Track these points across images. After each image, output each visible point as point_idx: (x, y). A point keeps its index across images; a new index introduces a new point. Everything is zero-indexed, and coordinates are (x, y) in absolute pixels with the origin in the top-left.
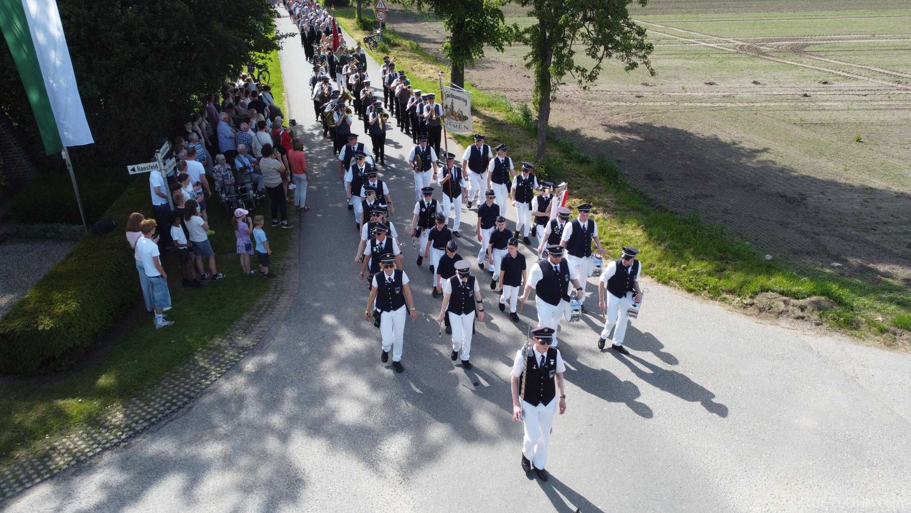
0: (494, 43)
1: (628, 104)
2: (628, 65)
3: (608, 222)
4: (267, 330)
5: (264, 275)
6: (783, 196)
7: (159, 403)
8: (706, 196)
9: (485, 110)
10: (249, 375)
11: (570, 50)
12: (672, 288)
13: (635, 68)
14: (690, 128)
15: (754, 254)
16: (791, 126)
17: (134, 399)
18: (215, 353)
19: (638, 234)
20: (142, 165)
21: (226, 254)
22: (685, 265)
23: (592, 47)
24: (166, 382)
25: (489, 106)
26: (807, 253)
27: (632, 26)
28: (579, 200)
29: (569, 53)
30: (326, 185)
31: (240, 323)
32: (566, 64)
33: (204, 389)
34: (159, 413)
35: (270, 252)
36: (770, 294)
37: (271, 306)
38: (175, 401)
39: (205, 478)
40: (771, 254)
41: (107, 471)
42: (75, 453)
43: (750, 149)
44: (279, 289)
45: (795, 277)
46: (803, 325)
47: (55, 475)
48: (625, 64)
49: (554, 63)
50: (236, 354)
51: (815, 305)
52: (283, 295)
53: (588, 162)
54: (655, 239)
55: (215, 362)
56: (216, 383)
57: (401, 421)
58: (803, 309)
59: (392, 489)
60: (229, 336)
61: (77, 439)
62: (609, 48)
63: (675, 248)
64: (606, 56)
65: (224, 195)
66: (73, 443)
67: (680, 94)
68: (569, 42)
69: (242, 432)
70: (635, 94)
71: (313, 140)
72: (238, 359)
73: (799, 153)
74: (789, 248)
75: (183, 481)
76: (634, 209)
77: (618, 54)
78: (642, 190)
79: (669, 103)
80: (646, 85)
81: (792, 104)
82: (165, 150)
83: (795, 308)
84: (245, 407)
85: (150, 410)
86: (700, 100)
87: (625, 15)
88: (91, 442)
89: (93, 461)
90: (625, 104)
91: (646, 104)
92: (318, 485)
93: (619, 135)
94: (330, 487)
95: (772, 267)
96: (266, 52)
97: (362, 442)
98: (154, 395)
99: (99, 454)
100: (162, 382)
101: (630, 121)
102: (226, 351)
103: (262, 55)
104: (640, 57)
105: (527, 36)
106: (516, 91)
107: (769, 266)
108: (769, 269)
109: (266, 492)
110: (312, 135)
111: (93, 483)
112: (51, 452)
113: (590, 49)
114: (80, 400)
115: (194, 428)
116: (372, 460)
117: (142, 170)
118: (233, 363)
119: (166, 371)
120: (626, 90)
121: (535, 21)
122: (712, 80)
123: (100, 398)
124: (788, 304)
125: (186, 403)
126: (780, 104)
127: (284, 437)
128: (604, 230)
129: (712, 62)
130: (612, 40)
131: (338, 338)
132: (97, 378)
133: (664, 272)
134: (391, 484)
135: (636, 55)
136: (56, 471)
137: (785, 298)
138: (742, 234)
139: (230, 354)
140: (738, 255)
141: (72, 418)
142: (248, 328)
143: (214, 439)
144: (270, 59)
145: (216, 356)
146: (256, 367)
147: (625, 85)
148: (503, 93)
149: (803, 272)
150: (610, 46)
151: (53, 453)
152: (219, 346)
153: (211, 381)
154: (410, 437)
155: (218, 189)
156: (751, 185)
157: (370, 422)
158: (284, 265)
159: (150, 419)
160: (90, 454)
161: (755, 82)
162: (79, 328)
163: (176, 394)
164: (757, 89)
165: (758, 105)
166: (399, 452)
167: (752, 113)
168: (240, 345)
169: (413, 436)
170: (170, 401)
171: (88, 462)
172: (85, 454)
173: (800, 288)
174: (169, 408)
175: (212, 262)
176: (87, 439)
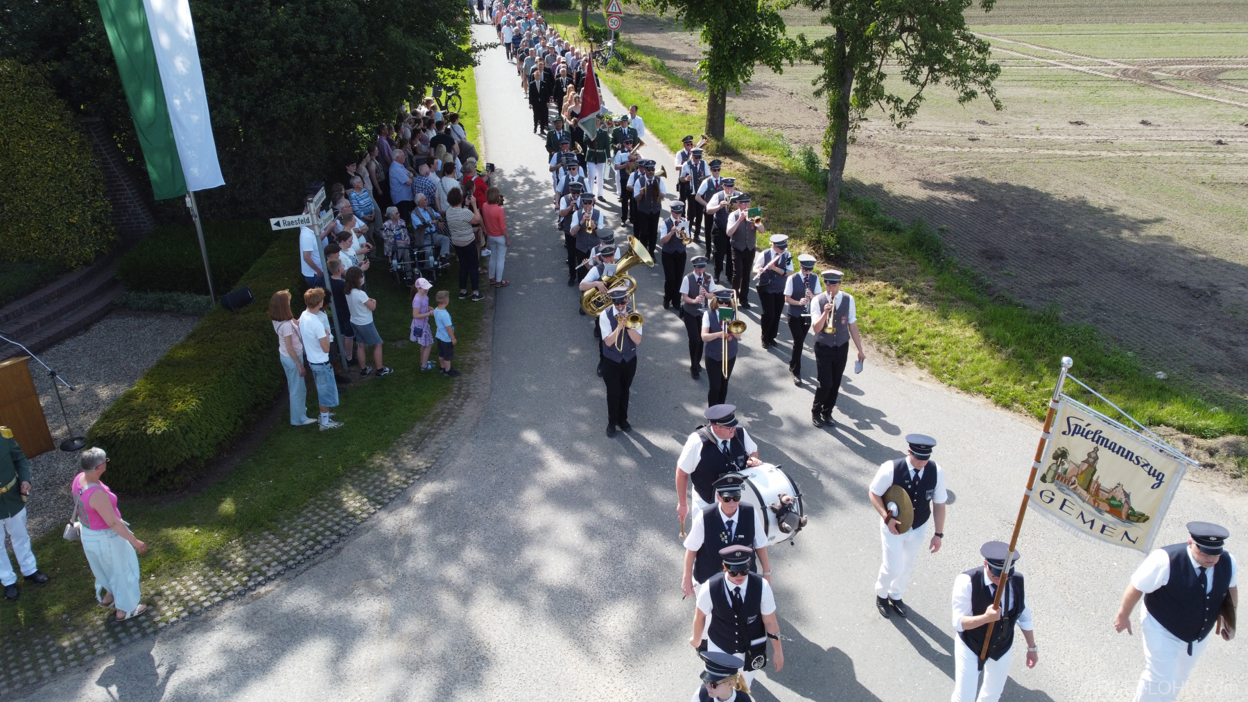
0: (770, 60)
1: (957, 149)
2: (962, 95)
3: (925, 316)
4: (445, 447)
5: (445, 372)
6: (1184, 288)
7: (299, 539)
8: (1070, 284)
9: (753, 153)
10: (421, 507)
11: (879, 73)
12: (1017, 414)
13: (973, 99)
14: (1046, 185)
15: (1140, 370)
16: (1197, 186)
17: (266, 533)
18: (376, 476)
19: (968, 334)
20: (289, 219)
21: (394, 341)
22: (1037, 382)
23: (911, 68)
24: (309, 512)
25: (759, 149)
26: (1220, 372)
27: (970, 39)
28: (884, 284)
29: (877, 77)
30: (533, 252)
31: (410, 436)
32: (872, 92)
33: (358, 524)
34: (298, 554)
35: (454, 341)
36: (1163, 427)
37: (452, 415)
38: (319, 538)
39: (355, 647)
40: (1164, 371)
41: (228, 629)
42: (187, 602)
43: (1135, 219)
44: (463, 392)
45: (1201, 406)
46: (1212, 476)
47: (161, 629)
48: (957, 94)
49: (856, 90)
50: (404, 479)
51: (1231, 449)
52: (468, 400)
53: (898, 231)
54: (993, 343)
55: (375, 487)
56: (375, 517)
57: (624, 583)
58: (1212, 452)
59: (608, 679)
60: (394, 454)
61: (191, 582)
62: (936, 70)
63: (1022, 356)
64: (932, 82)
65: (395, 262)
66: (185, 588)
67: (1033, 137)
68: (878, 61)
69: (407, 586)
70: (968, 136)
71: (515, 190)
72: (405, 486)
73: (1208, 225)
74: (1193, 363)
75: (326, 649)
76: (962, 299)
77: (949, 79)
78: (976, 272)
79: (1016, 150)
80: (984, 123)
81: (1199, 155)
82: (320, 198)
83: (1201, 451)
84: (412, 552)
85: (287, 549)
86: (1062, 147)
87: (960, 24)
88: (208, 589)
89: (210, 614)
90: (952, 150)
91: (983, 150)
92: (507, 667)
93: (941, 195)
94: (523, 671)
95: (1166, 390)
96: (457, 69)
97: (569, 610)
98: (293, 529)
99: (218, 605)
100: (304, 511)
101: (959, 173)
102: (390, 474)
103: (453, 72)
104: (980, 83)
105: (819, 52)
106: (797, 128)
107: (1161, 388)
108: (1162, 393)
109: (436, 672)
110: (515, 184)
111: (208, 644)
112: (156, 598)
113: (909, 72)
114: (197, 531)
115: (343, 577)
116: (582, 637)
117: (289, 224)
118: (399, 491)
119: (310, 497)
120: (955, 129)
121: (830, 31)
122: (1080, 118)
123: (222, 528)
124: (1190, 446)
125: (334, 542)
126: (1181, 154)
127: (465, 597)
128: (918, 327)
129: (1080, 92)
130: (941, 60)
131: (539, 464)
132: (220, 502)
133: (1005, 391)
134: (608, 672)
135: (975, 81)
136: (162, 624)
137: (1185, 436)
138: (1122, 340)
139: (395, 477)
140: (1115, 371)
141: (185, 553)
142: (421, 443)
143: (369, 594)
144: (462, 78)
145: (377, 479)
146: (429, 498)
147: (954, 123)
148: (778, 131)
149: (1214, 400)
150: (937, 67)
151: (160, 600)
152: (382, 466)
153: (369, 513)
154: (636, 607)
155: (388, 253)
156: (1136, 270)
157: (582, 583)
158: (472, 359)
159: (286, 561)
160: (207, 604)
161: (1144, 123)
162: (200, 433)
163: (321, 529)
164: (1146, 132)
165: (1148, 154)
166: (620, 627)
167: (1139, 165)
168: (408, 467)
169: (640, 606)
170: (313, 539)
171: (203, 615)
172: (200, 604)
173: (1209, 422)
174: (312, 548)
175: (378, 352)
176: (203, 584)
